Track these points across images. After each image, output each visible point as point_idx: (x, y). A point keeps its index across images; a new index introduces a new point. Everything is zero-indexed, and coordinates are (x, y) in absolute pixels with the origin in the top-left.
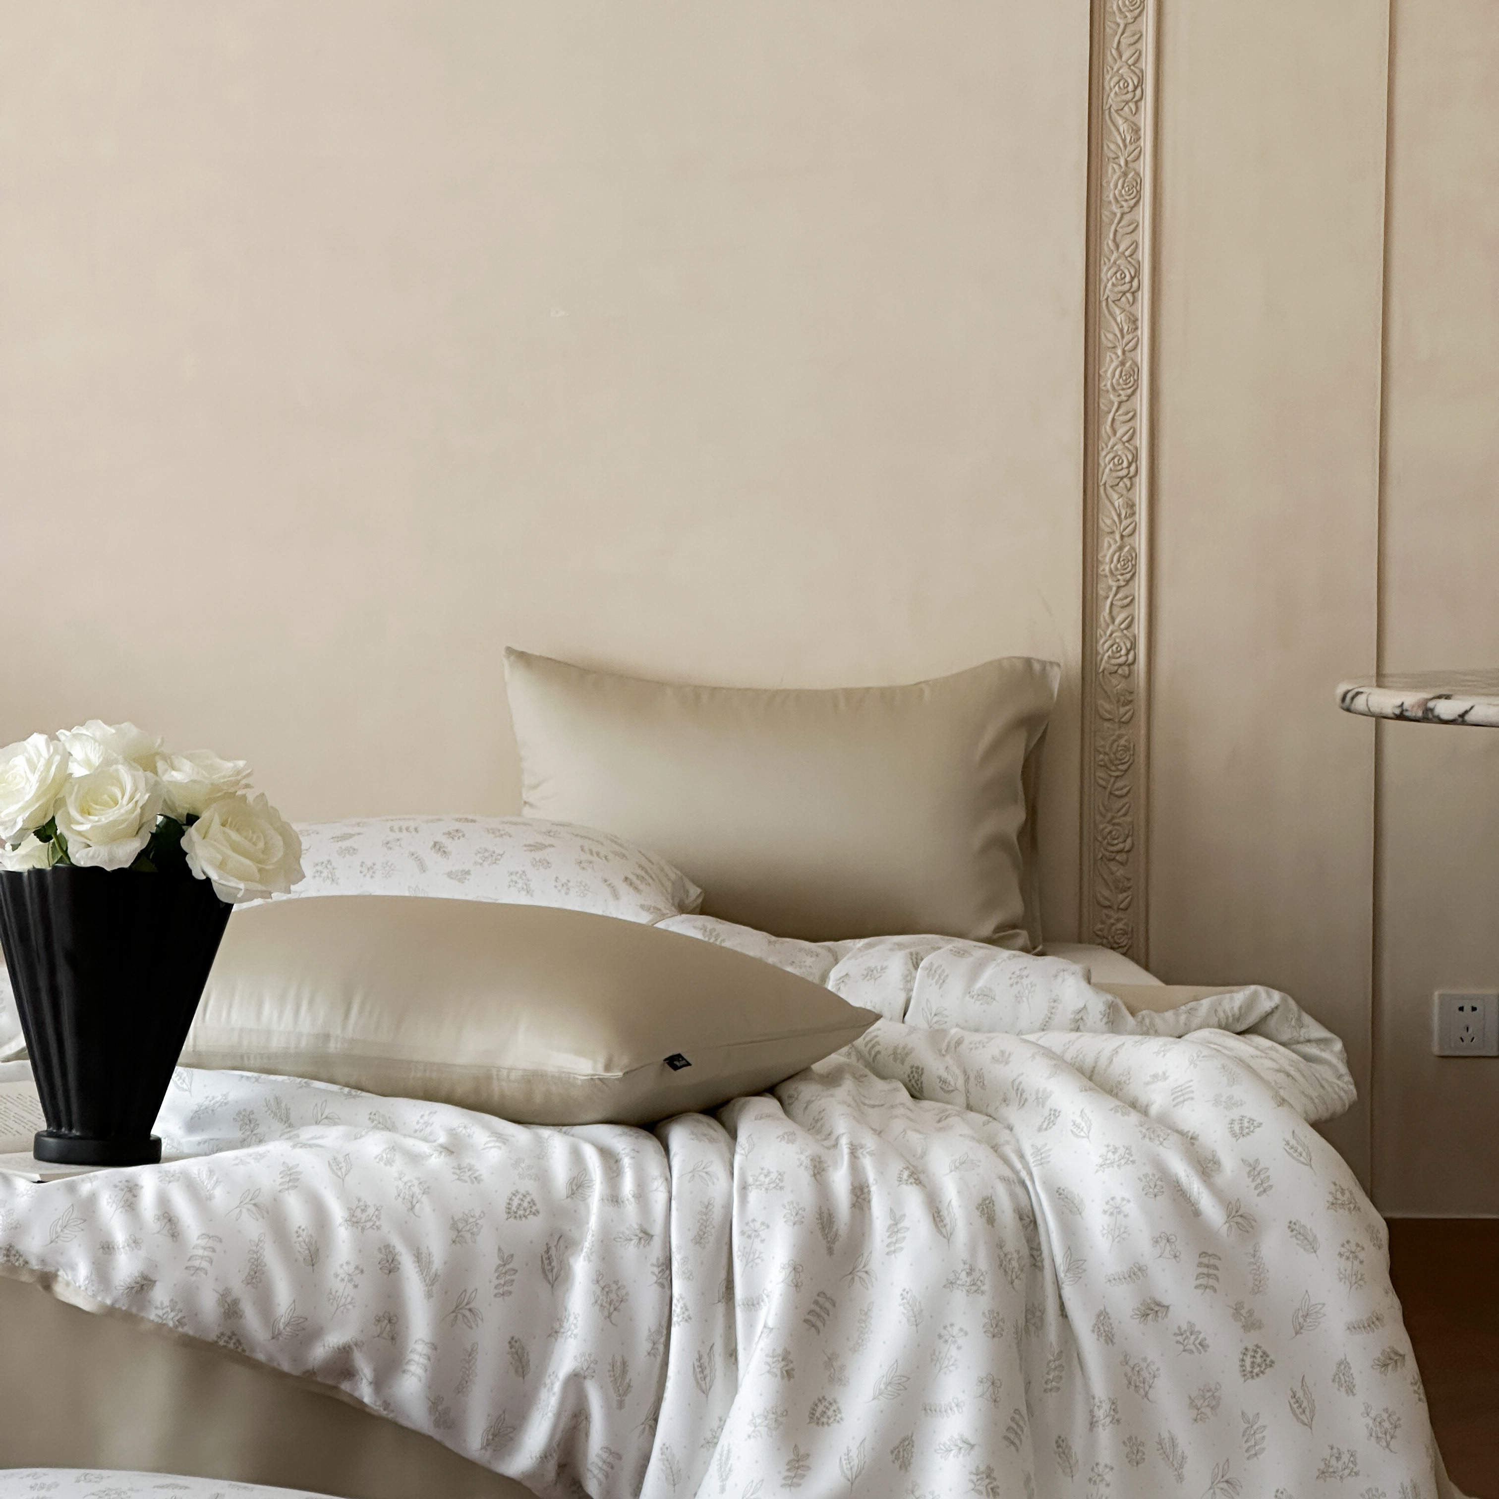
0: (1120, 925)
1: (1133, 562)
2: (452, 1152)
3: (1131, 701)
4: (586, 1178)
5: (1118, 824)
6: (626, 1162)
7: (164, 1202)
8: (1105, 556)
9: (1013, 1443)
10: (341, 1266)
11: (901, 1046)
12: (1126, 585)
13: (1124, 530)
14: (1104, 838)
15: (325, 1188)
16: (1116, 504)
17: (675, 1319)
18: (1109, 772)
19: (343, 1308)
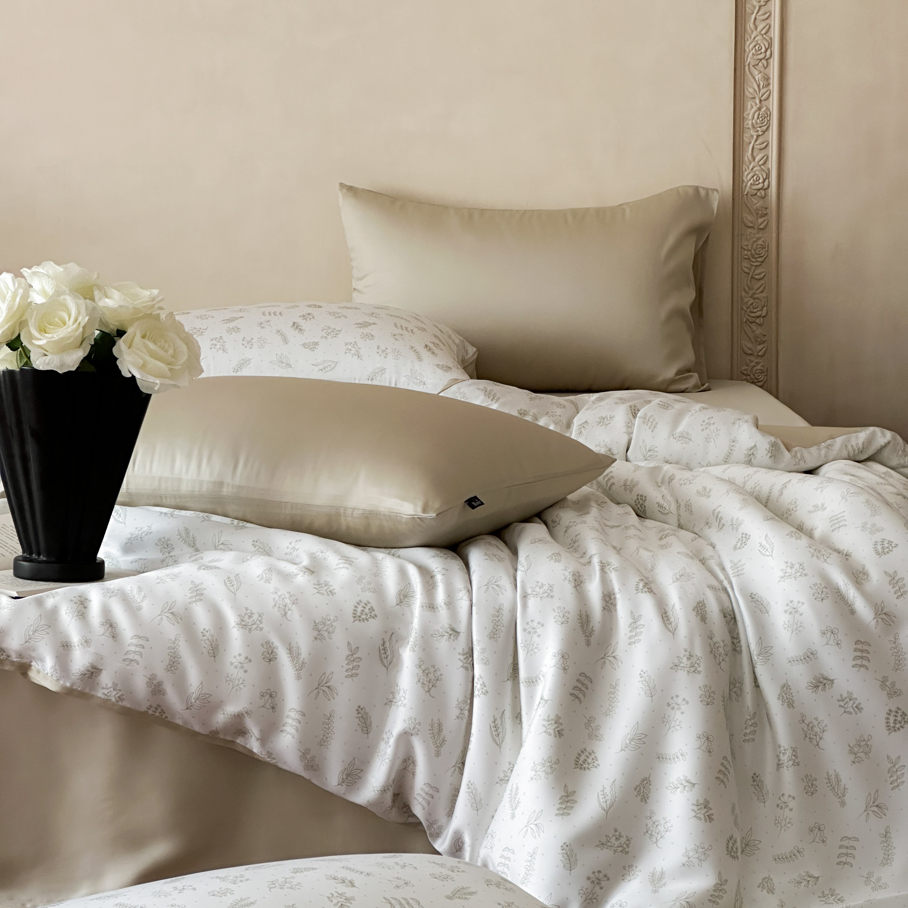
0: (759, 367)
1: (768, 118)
2: (313, 572)
3: (766, 214)
4: (410, 591)
5: (758, 299)
6: (439, 577)
7: (106, 612)
8: (748, 114)
9: (722, 781)
10: (235, 657)
11: (629, 480)
12: (762, 135)
13: (762, 96)
14: (748, 308)
15: (222, 600)
16: (757, 78)
17: (476, 693)
18: (752, 263)
19: (237, 687)
